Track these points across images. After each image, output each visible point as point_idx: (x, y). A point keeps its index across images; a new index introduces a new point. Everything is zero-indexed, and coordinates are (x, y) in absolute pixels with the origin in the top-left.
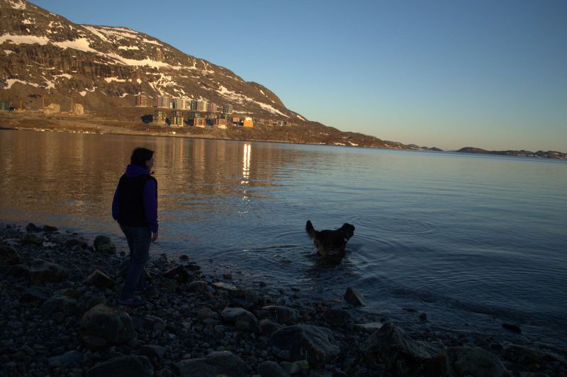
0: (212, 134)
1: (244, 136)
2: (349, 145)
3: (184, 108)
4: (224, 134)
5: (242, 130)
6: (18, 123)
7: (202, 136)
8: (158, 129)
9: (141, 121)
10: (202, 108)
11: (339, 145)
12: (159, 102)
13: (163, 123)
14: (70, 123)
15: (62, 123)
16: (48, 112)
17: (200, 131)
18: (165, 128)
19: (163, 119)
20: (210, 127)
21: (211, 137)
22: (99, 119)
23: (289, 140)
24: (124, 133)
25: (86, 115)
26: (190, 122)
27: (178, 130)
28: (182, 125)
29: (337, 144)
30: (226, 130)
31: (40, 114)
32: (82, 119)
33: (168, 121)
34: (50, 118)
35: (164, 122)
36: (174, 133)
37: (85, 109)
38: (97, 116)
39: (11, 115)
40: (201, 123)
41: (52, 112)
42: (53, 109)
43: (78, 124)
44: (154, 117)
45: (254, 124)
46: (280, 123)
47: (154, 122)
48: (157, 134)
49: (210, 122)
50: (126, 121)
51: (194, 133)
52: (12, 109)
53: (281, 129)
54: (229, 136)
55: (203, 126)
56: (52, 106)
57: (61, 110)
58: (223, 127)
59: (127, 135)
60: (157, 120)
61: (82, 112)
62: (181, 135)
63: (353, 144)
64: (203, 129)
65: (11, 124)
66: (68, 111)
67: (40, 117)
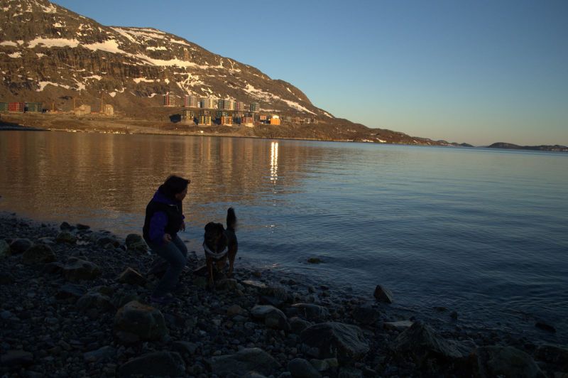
0: (240, 133)
1: (270, 133)
2: (376, 142)
3: (211, 108)
4: (251, 132)
5: (269, 128)
6: (50, 124)
7: (229, 134)
8: (186, 128)
9: (169, 121)
10: (229, 106)
11: (367, 142)
12: (187, 102)
13: (190, 122)
14: (101, 124)
15: (93, 123)
16: (79, 113)
17: (228, 129)
18: (193, 127)
19: (191, 119)
20: (237, 126)
21: (239, 135)
22: (129, 119)
23: (316, 137)
24: (153, 132)
25: (115, 116)
26: (217, 121)
27: (206, 129)
28: (210, 124)
29: (365, 141)
30: (253, 128)
31: (72, 116)
32: (112, 119)
33: (196, 121)
34: (81, 119)
35: (192, 122)
36: (202, 132)
37: (115, 110)
38: (127, 116)
39: (44, 117)
40: (228, 122)
41: (83, 113)
42: (84, 110)
43: (109, 125)
44: (182, 117)
45: (281, 122)
46: (307, 121)
47: (182, 122)
48: (185, 133)
49: (237, 121)
50: (155, 121)
51: (222, 132)
52: (44, 110)
53: (308, 127)
54: (256, 134)
55: (230, 125)
56: (83, 107)
57: (92, 111)
58: (250, 125)
59: (155, 134)
60: (185, 119)
61: (112, 113)
62: (209, 134)
63: (382, 141)
64: (231, 127)
65: (44, 125)
66: (98, 111)
67: (72, 118)
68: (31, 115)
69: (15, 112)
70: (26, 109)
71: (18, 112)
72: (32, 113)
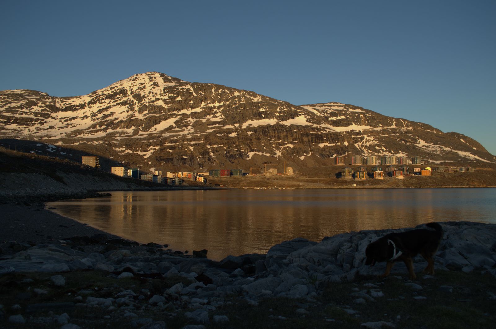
0: (388, 184)
4: (400, 183)
6: (246, 184)
7: (378, 186)
8: (345, 182)
9: (335, 177)
12: (353, 161)
13: (349, 178)
14: (281, 182)
15: (275, 182)
16: (268, 175)
17: (378, 182)
18: (351, 181)
19: (349, 175)
20: (388, 178)
21: (387, 186)
22: (303, 178)
25: (294, 175)
26: (371, 175)
27: (362, 183)
28: (364, 179)
30: (403, 180)
31: (263, 177)
32: (292, 178)
33: (354, 176)
34: (268, 179)
35: (351, 177)
36: (355, 185)
37: (294, 171)
38: (303, 175)
39: (243, 179)
40: (380, 176)
41: (271, 175)
42: (271, 173)
43: (286, 183)
44: (342, 174)
46: (461, 170)
47: (342, 178)
49: (389, 174)
50: (324, 178)
51: (372, 185)
52: (244, 174)
53: (461, 175)
55: (382, 178)
56: (271, 170)
57: (278, 173)
58: (401, 177)
60: (344, 175)
61: (292, 173)
62: (359, 187)
64: (381, 180)
65: (241, 185)
66: (282, 173)
67: (262, 178)
68: (235, 178)
69: (224, 176)
70: (232, 174)
71: (226, 176)
72: (235, 176)
